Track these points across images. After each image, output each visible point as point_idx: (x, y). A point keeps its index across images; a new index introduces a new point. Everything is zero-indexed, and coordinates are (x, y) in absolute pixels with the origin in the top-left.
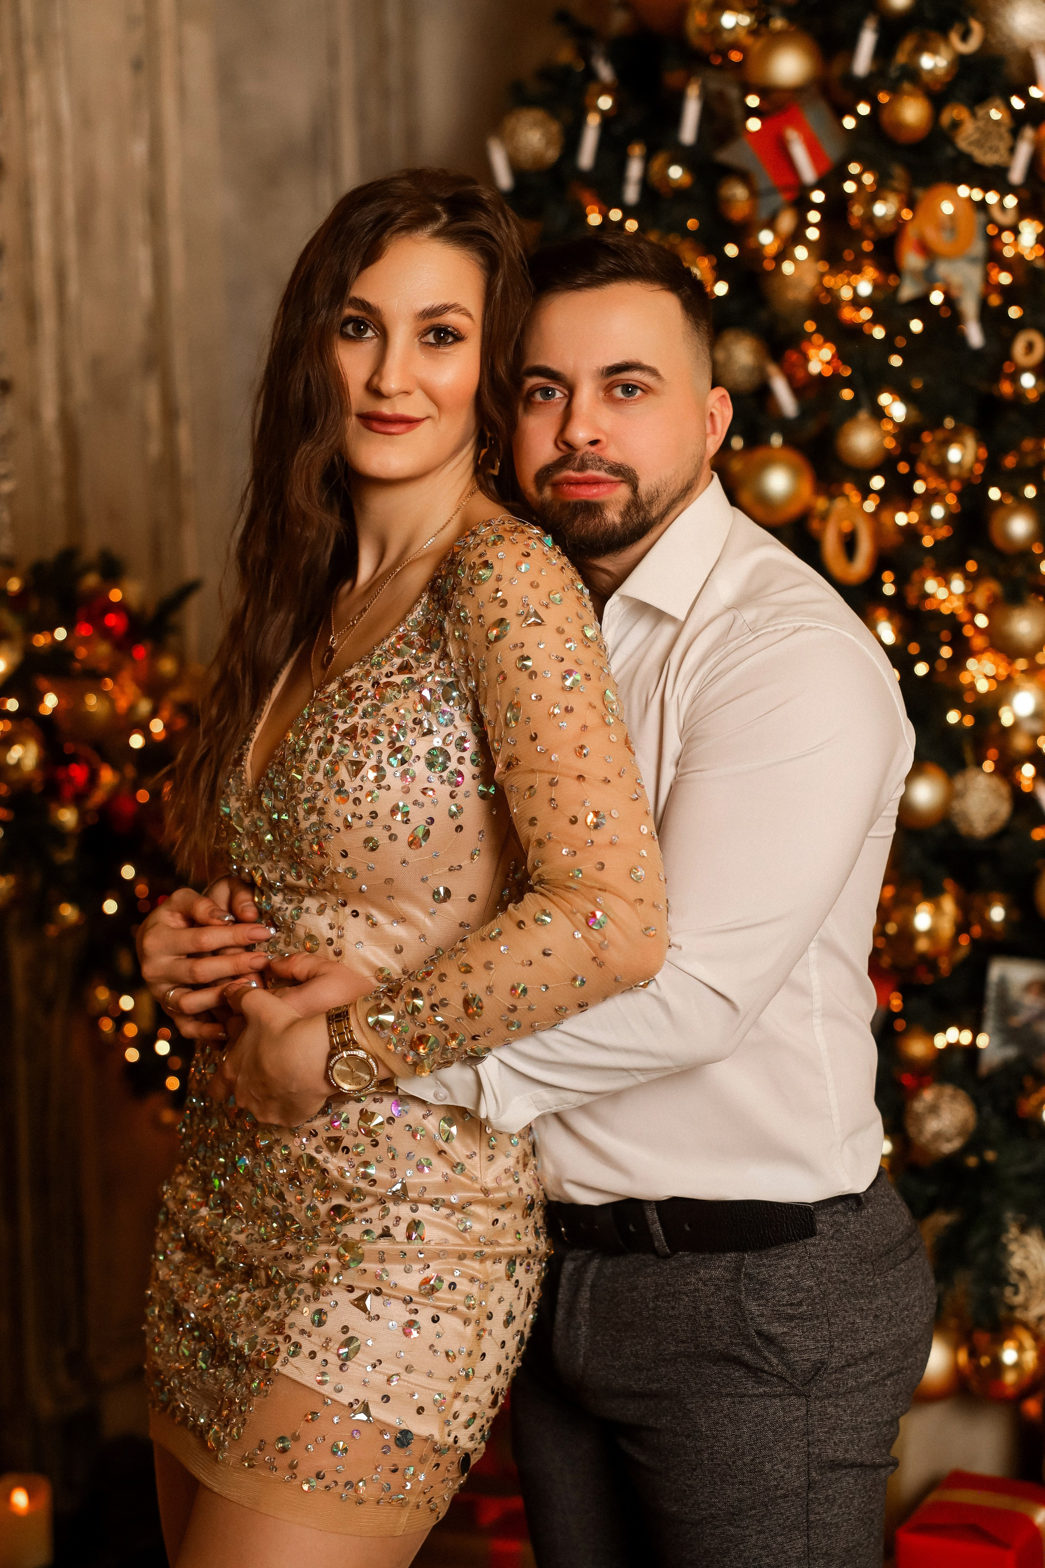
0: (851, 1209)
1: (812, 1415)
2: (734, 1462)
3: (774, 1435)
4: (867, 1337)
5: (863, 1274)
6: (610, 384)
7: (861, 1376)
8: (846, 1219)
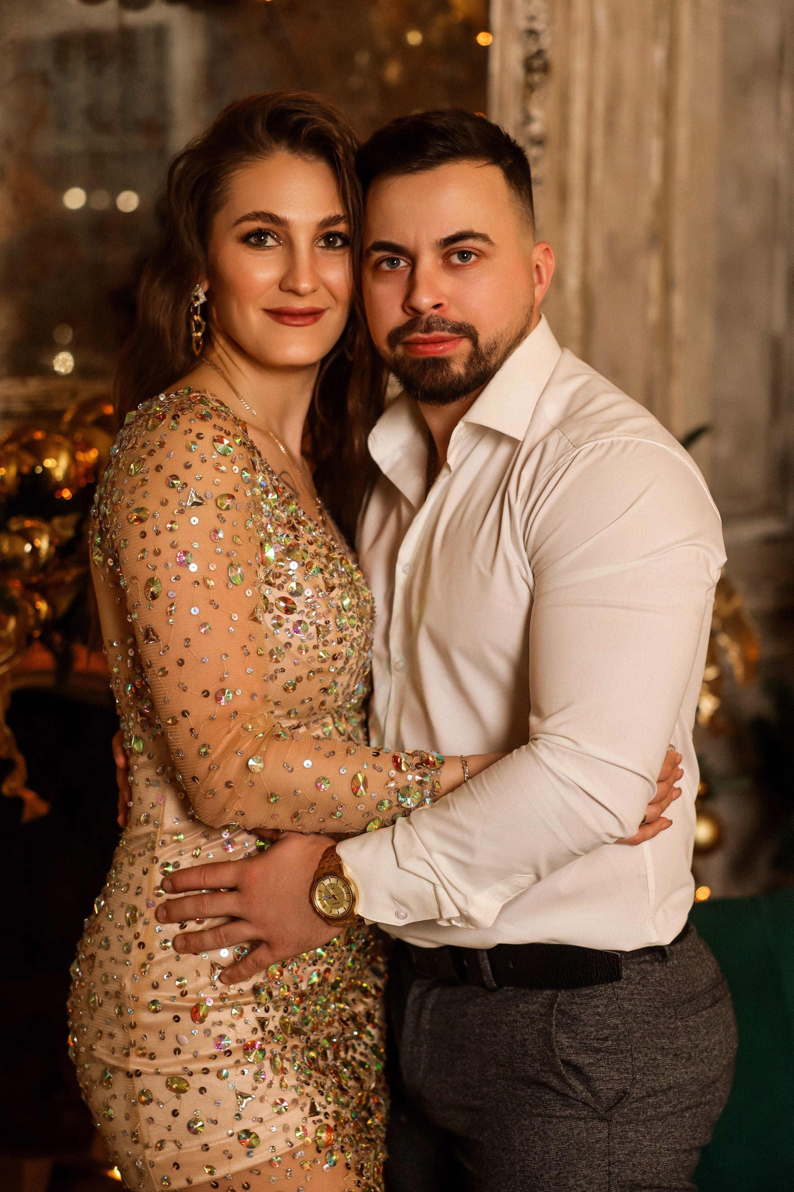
0: (657, 960)
1: (613, 1138)
2: (542, 1175)
3: (578, 1154)
4: (666, 1073)
5: (666, 1017)
6: (447, 253)
7: (661, 1107)
8: (652, 968)
